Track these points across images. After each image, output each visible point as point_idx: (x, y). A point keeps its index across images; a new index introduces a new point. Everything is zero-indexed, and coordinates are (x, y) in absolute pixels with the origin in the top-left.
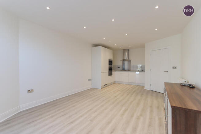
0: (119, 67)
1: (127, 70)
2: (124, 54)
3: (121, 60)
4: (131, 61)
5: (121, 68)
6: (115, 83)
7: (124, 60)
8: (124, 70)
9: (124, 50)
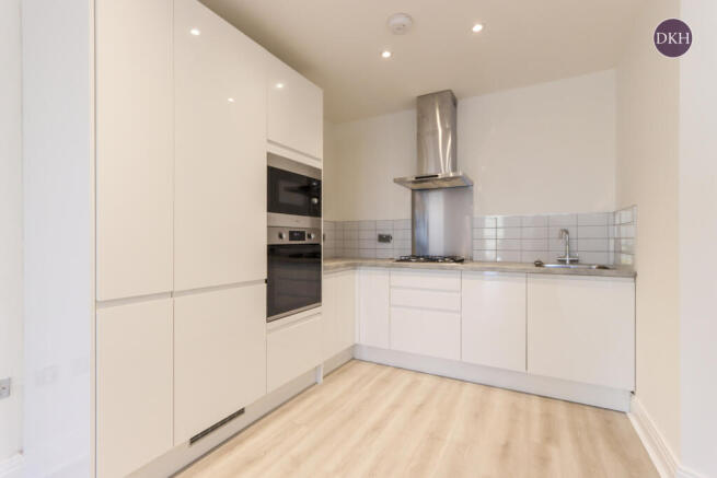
0: (384, 239)
1: (444, 259)
2: (420, 137)
3: (400, 181)
4: (478, 188)
5: (402, 244)
6: (351, 359)
7: (422, 184)
8: (420, 256)
9: (423, 104)
